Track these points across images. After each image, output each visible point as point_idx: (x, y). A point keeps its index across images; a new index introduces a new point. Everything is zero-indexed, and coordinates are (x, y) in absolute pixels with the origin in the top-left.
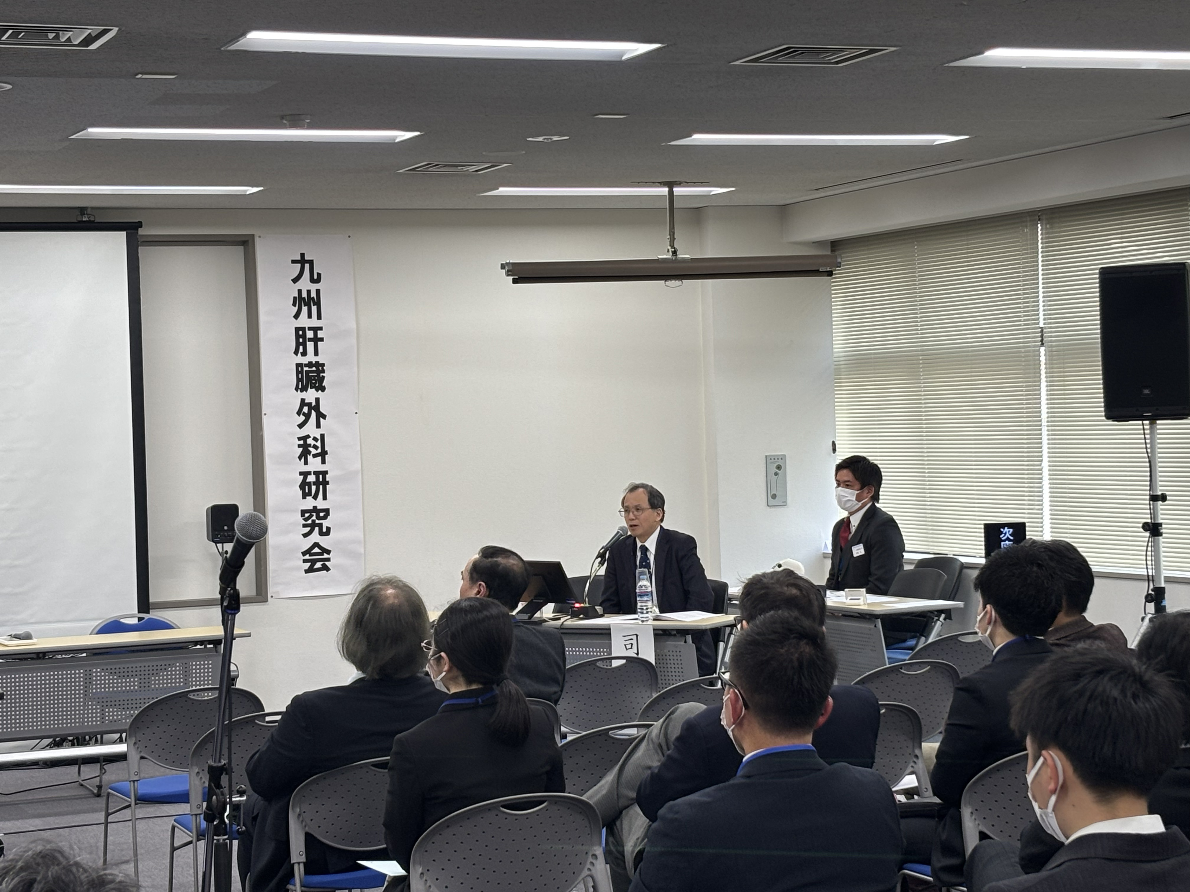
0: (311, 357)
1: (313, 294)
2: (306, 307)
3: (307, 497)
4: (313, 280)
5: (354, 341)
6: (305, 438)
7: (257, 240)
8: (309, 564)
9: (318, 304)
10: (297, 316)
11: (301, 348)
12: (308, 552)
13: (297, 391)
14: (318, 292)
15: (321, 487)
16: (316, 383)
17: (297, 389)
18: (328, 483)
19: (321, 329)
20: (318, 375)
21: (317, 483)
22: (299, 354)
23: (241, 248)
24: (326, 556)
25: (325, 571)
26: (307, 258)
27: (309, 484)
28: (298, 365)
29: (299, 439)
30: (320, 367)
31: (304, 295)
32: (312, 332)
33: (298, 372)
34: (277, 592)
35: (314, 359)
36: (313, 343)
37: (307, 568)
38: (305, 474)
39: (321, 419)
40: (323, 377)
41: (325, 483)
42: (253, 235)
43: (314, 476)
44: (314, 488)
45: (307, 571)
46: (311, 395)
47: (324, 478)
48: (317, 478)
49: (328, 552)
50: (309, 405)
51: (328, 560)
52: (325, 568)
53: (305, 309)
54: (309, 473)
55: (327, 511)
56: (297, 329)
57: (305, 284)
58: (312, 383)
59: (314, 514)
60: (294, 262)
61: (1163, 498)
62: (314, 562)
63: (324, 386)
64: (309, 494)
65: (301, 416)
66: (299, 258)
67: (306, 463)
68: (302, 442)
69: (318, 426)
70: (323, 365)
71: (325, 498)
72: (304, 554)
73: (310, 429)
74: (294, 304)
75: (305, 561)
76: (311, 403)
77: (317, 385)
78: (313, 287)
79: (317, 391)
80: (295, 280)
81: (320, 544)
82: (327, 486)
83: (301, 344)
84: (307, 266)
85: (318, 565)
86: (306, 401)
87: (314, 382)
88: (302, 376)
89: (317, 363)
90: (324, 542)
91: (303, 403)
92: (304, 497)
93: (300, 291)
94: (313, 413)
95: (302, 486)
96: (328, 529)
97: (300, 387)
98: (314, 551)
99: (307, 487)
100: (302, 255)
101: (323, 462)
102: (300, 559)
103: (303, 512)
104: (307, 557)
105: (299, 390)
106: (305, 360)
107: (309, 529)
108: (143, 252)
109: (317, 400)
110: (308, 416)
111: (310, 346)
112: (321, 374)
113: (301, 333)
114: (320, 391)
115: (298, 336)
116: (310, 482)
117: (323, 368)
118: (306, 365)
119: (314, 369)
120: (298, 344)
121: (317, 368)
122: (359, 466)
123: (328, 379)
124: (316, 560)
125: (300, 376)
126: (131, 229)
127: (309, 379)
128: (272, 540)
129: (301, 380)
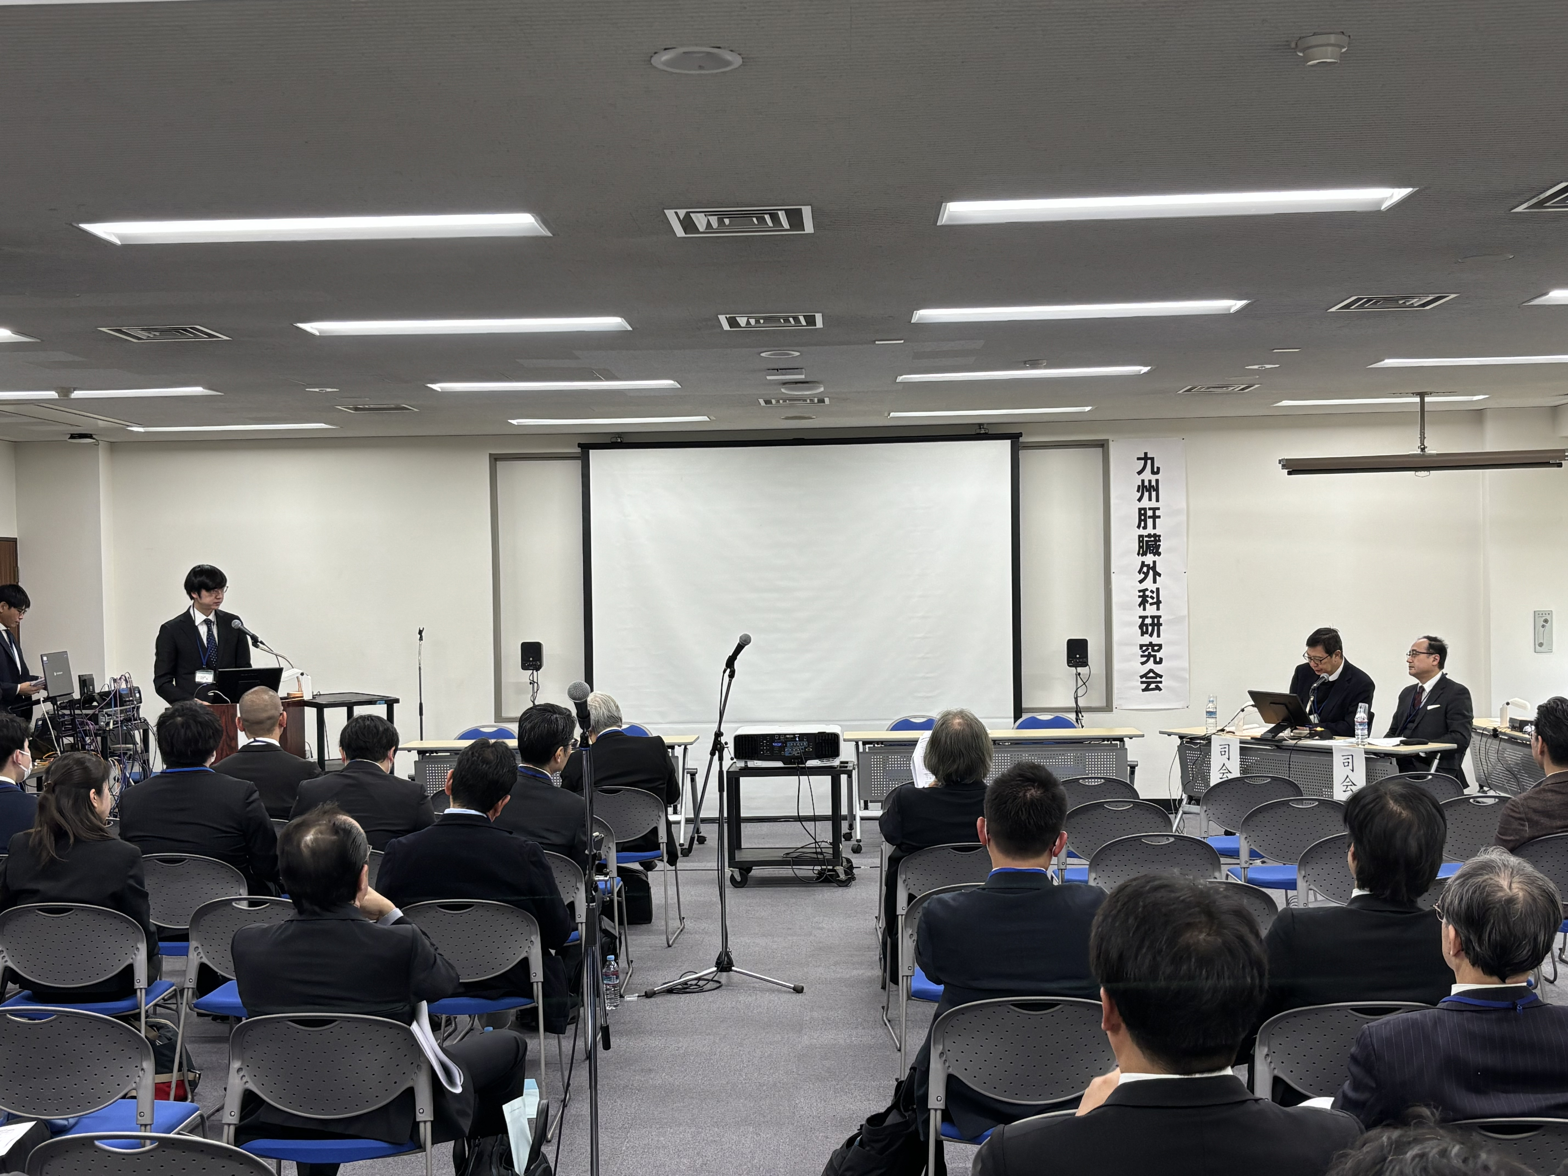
0: (1150, 530)
1: (1153, 483)
2: (1148, 493)
3: (1145, 635)
4: (1153, 473)
5: (1185, 518)
6: (1144, 591)
8: (1145, 685)
9: (1157, 490)
10: (1140, 500)
11: (1143, 523)
12: (1145, 676)
14: (1157, 481)
15: (1156, 627)
16: (1153, 550)
17: (1138, 554)
18: (1161, 625)
19: (1158, 509)
20: (1156, 544)
21: (1153, 625)
22: (1141, 528)
23: (1101, 449)
24: (1158, 679)
25: (1158, 691)
26: (1149, 456)
27: (1147, 625)
28: (1140, 536)
29: (1140, 591)
30: (1157, 538)
31: (1146, 483)
32: (1152, 511)
33: (1140, 542)
34: (1121, 705)
35: (1153, 532)
36: (1152, 520)
37: (1143, 688)
38: (1143, 618)
39: (1157, 577)
40: (1159, 545)
41: (1159, 625)
42: (1108, 440)
43: (1151, 619)
44: (1150, 628)
45: (1143, 690)
46: (1149, 559)
47: (1158, 621)
48: (1153, 621)
49: (1161, 677)
50: (1148, 566)
51: (1161, 682)
52: (1158, 688)
53: (1146, 494)
54: (1147, 617)
55: (1160, 646)
56: (1140, 510)
57: (1147, 475)
58: (1150, 550)
59: (1150, 648)
60: (1139, 459)
62: (1149, 684)
63: (1160, 552)
64: (1147, 632)
66: (1143, 456)
67: (1144, 609)
68: (1141, 594)
69: (1155, 581)
70: (1159, 536)
71: (1159, 636)
72: (1142, 677)
73: (1148, 584)
74: (1138, 491)
75: (1142, 682)
78: (1153, 478)
79: (1155, 555)
80: (1140, 473)
81: (1154, 670)
82: (1161, 627)
83: (1143, 520)
84: (1149, 462)
86: (1146, 563)
87: (1152, 548)
88: (1143, 544)
89: (1155, 534)
90: (1158, 669)
91: (1143, 564)
92: (1142, 635)
93: (1143, 481)
94: (1151, 572)
95: (1141, 627)
96: (1161, 659)
97: (1141, 552)
98: (1149, 675)
99: (1144, 627)
100: (1146, 454)
101: (1158, 609)
102: (1138, 681)
103: (1141, 646)
104: (1144, 679)
105: (1140, 555)
106: (1145, 533)
107: (1145, 659)
108: (1022, 453)
109: (1154, 562)
110: (1146, 574)
111: (1150, 522)
112: (1158, 543)
113: (1143, 512)
114: (1157, 556)
115: (1140, 515)
117: (1159, 539)
118: (1146, 536)
119: (1152, 539)
120: (1140, 520)
121: (1155, 538)
122: (1186, 613)
123: (1163, 546)
124: (1151, 682)
125: (1141, 544)
126: (1014, 438)
127: (1148, 547)
128: (1117, 666)
129: (1142, 547)
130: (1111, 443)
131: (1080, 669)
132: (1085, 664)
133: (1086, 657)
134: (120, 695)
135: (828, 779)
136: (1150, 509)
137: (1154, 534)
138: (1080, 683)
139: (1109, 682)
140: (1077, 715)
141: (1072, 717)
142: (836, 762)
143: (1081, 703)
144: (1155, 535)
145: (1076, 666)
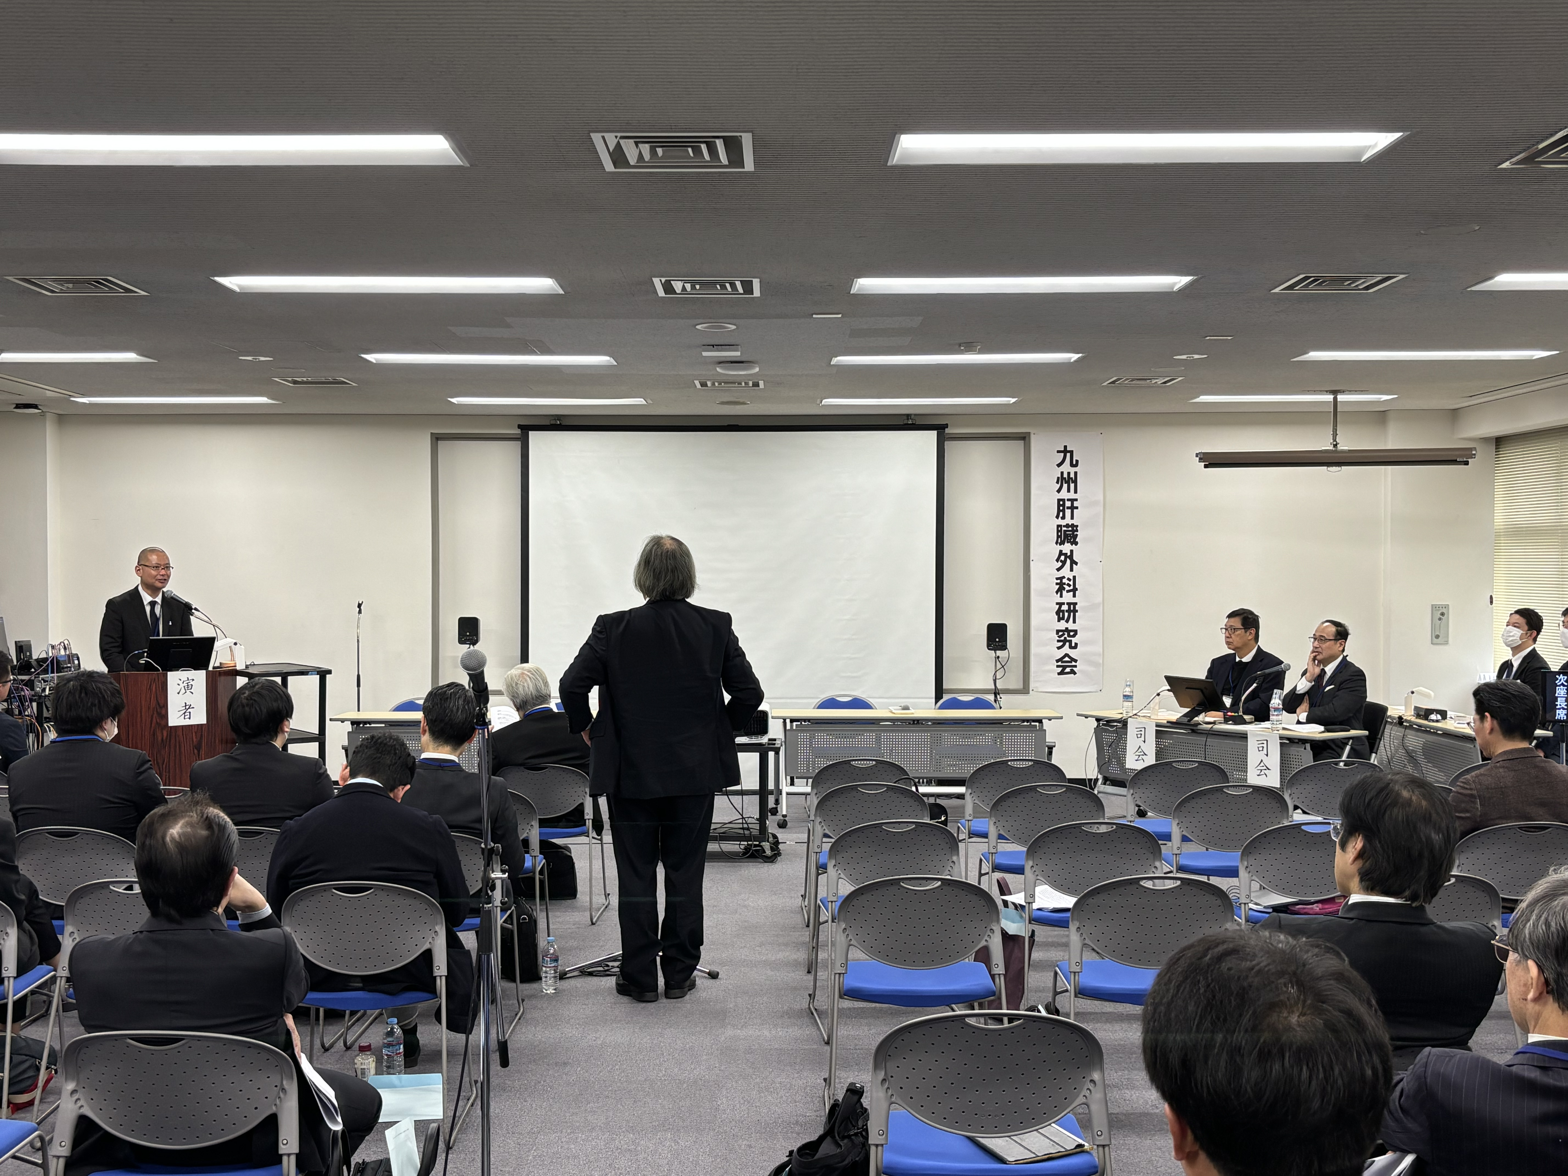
0: (1068, 520)
1: (1072, 475)
2: (1067, 484)
3: (1061, 621)
4: (1072, 465)
5: (1102, 509)
6: (1062, 578)
8: (1061, 669)
9: (1075, 482)
10: (1059, 491)
11: (1061, 513)
12: (1060, 660)
13: (1057, 545)
14: (1076, 473)
15: (1072, 614)
16: (1071, 539)
17: (1057, 543)
18: (1077, 611)
19: (1076, 500)
20: (1073, 534)
21: (1069, 611)
22: (1060, 518)
23: (1022, 442)
24: (1074, 663)
25: (1072, 675)
26: (1068, 449)
27: (1063, 612)
28: (1058, 526)
29: (1057, 579)
30: (1074, 528)
31: (1065, 475)
32: (1070, 502)
33: (1058, 531)
34: (1037, 687)
35: (1070, 522)
36: (1070, 510)
37: (1059, 671)
38: (1060, 604)
39: (1074, 565)
40: (1077, 535)
41: (1075, 611)
42: (1029, 433)
43: (1067, 606)
44: (1066, 614)
45: (1059, 674)
46: (1067, 548)
47: (1074, 607)
48: (1069, 607)
49: (1076, 661)
50: (1065, 554)
51: (1076, 666)
52: (1073, 672)
53: (1065, 486)
54: (1064, 604)
55: (1076, 632)
56: (1059, 500)
57: (1066, 468)
59: (1066, 633)
60: (1059, 452)
62: (1064, 667)
63: (1077, 542)
64: (1063, 618)
65: (1059, 562)
66: (1063, 449)
67: (1061, 596)
68: (1059, 581)
69: (1072, 570)
70: (1077, 526)
71: (1074, 622)
72: (1057, 661)
73: (1066, 572)
74: (1057, 482)
75: (1058, 666)
76: (1067, 554)
77: (1072, 541)
78: (1072, 470)
79: (1072, 545)
80: (1059, 465)
81: (1070, 654)
82: (1077, 613)
83: (1061, 511)
84: (1068, 455)
85: (1068, 670)
86: (1063, 552)
87: (1069, 538)
88: (1061, 534)
89: (1073, 524)
90: (1073, 653)
91: (1061, 552)
92: (1059, 621)
93: (1062, 473)
94: (1068, 561)
95: (1058, 613)
96: (1076, 644)
97: (1059, 542)
98: (1065, 660)
99: (1061, 613)
100: (1065, 447)
101: (1074, 596)
102: (1053, 664)
103: (1058, 631)
104: (1060, 663)
106: (1063, 523)
107: (1061, 644)
108: (948, 445)
109: (1072, 551)
110: (1064, 563)
111: (1068, 512)
112: (1076, 533)
113: (1061, 503)
114: (1074, 545)
115: (1059, 505)
116: (1064, 610)
117: (1076, 529)
118: (1064, 526)
119: (1070, 529)
120: (1059, 511)
121: (1072, 528)
122: (1101, 600)
123: (1080, 536)
124: (1066, 666)
125: (1059, 534)
126: (941, 428)
127: (1066, 536)
128: (1034, 649)
129: (1060, 537)
130: (1032, 436)
131: (999, 653)
132: (1004, 647)
133: (1006, 641)
134: (58, 662)
135: (756, 755)
136: (1068, 500)
138: (999, 666)
139: (1027, 666)
140: (996, 696)
141: (991, 698)
142: (764, 740)
143: (999, 686)
144: (1073, 526)
145: (995, 650)
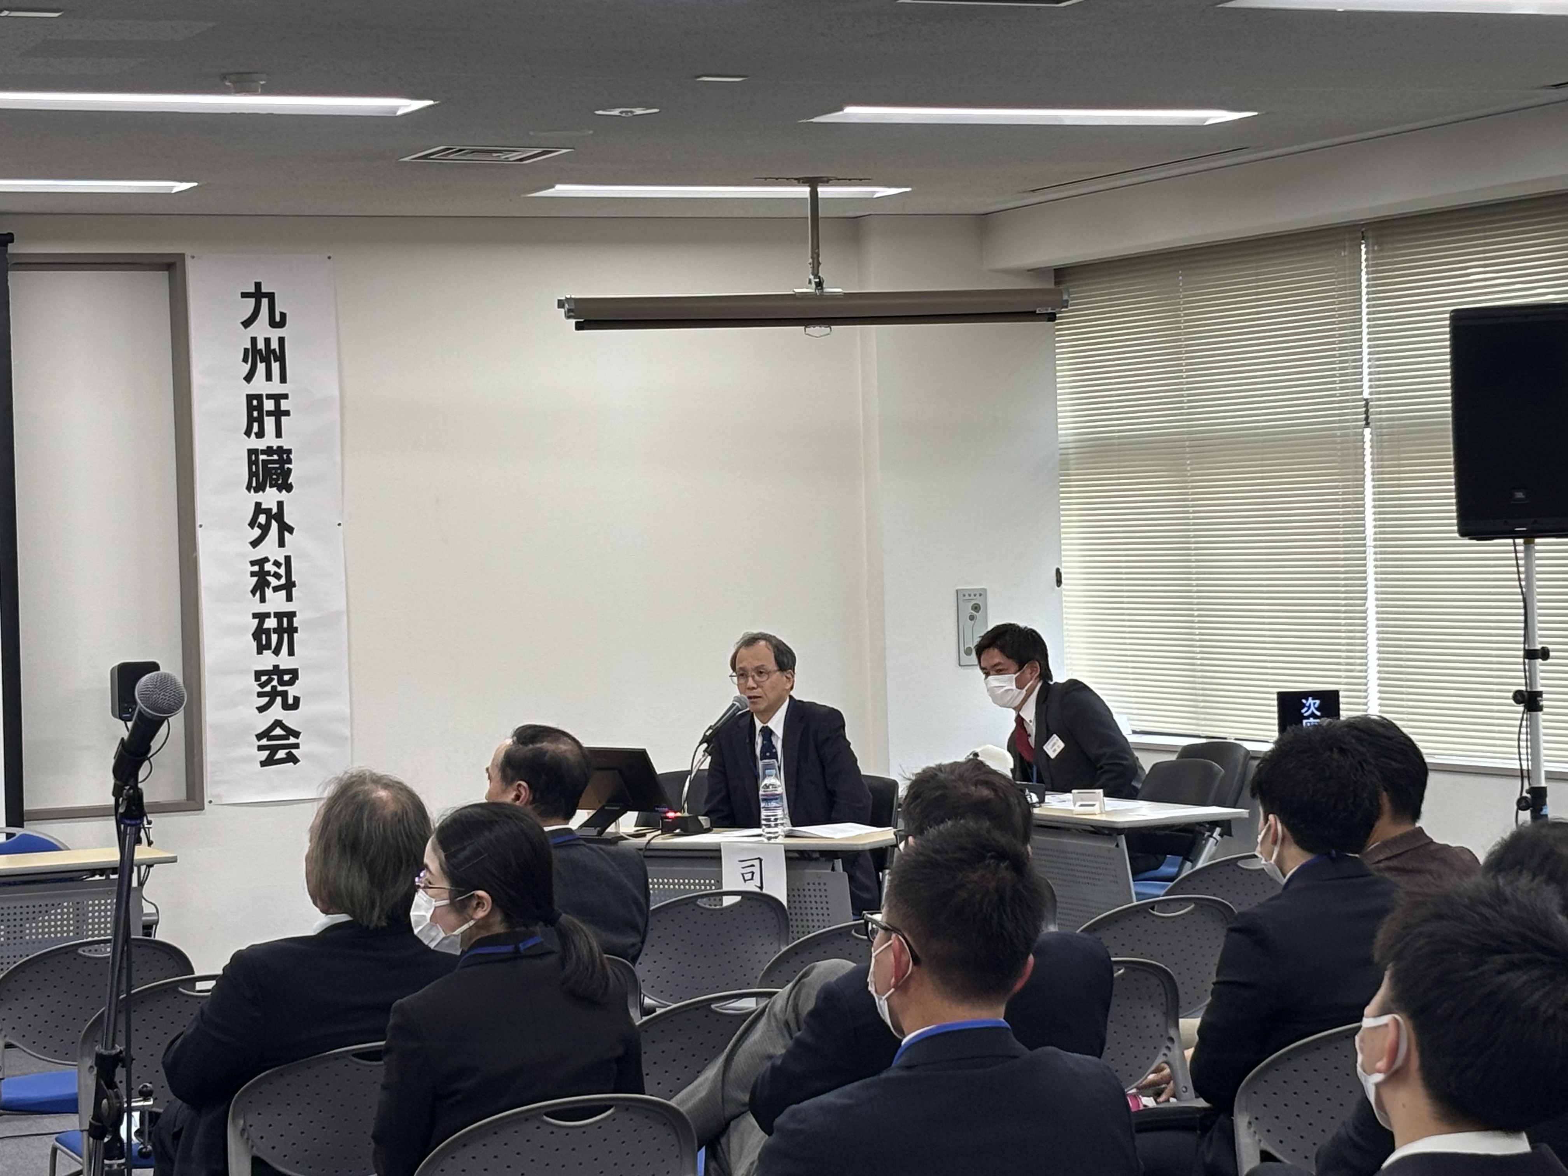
0: (270, 440)
1: (275, 345)
2: (264, 364)
3: (265, 652)
4: (273, 324)
5: (336, 416)
6: (261, 562)
7: (189, 262)
8: (267, 752)
9: (281, 359)
10: (249, 378)
11: (256, 426)
12: (265, 734)
13: (249, 491)
14: (281, 340)
15: (286, 636)
16: (277, 480)
17: (249, 488)
18: (296, 630)
19: (285, 396)
20: (282, 467)
21: (279, 630)
22: (253, 435)
23: (164, 275)
24: (292, 740)
25: (291, 764)
26: (263, 290)
27: (268, 632)
28: (252, 452)
29: (253, 563)
30: (284, 455)
31: (261, 345)
32: (272, 402)
33: (250, 463)
34: (218, 796)
35: (275, 443)
36: (273, 418)
37: (263, 759)
38: (261, 617)
39: (286, 534)
40: (290, 470)
41: (292, 630)
42: (183, 255)
43: (276, 620)
44: (274, 638)
45: (263, 764)
46: (270, 497)
47: (290, 622)
48: (280, 623)
49: (296, 734)
50: (268, 512)
51: (296, 746)
52: (292, 759)
53: (261, 367)
54: (268, 615)
55: (294, 673)
56: (250, 398)
57: (262, 329)
58: (271, 479)
59: (275, 677)
60: (244, 295)
61: (1544, 654)
62: (274, 749)
63: (291, 483)
64: (268, 647)
65: (256, 529)
66: (252, 289)
67: (263, 600)
68: (256, 568)
69: (282, 544)
70: (289, 452)
71: (291, 653)
72: (259, 737)
73: (270, 548)
74: (245, 360)
75: (261, 748)
76: (270, 510)
77: (280, 482)
78: (275, 334)
79: (280, 491)
80: (247, 324)
81: (284, 722)
82: (295, 635)
83: (256, 420)
84: (265, 302)
85: (281, 754)
86: (263, 506)
87: (274, 477)
88: (258, 468)
89: (280, 448)
90: (290, 719)
91: (259, 509)
92: (260, 652)
93: (254, 340)
94: (274, 525)
95: (257, 635)
96: (297, 700)
97: (254, 484)
98: (274, 733)
99: (264, 636)
100: (258, 285)
101: (289, 598)
102: (253, 745)
103: (258, 674)
104: (264, 742)
105: (252, 491)
106: (260, 444)
107: (267, 699)
109: (280, 504)
110: (265, 529)
111: (269, 423)
112: (287, 466)
113: (255, 403)
114: (284, 491)
115: (250, 408)
116: (269, 629)
117: (288, 457)
118: (263, 452)
119: (275, 457)
120: (251, 420)
121: (281, 457)
122: (343, 605)
123: (297, 470)
124: (278, 746)
125: (254, 469)
127: (267, 472)
128: (209, 716)
129: (256, 474)
137: (278, 447)
139: (196, 751)
144: (280, 450)
